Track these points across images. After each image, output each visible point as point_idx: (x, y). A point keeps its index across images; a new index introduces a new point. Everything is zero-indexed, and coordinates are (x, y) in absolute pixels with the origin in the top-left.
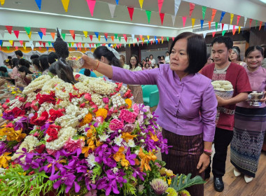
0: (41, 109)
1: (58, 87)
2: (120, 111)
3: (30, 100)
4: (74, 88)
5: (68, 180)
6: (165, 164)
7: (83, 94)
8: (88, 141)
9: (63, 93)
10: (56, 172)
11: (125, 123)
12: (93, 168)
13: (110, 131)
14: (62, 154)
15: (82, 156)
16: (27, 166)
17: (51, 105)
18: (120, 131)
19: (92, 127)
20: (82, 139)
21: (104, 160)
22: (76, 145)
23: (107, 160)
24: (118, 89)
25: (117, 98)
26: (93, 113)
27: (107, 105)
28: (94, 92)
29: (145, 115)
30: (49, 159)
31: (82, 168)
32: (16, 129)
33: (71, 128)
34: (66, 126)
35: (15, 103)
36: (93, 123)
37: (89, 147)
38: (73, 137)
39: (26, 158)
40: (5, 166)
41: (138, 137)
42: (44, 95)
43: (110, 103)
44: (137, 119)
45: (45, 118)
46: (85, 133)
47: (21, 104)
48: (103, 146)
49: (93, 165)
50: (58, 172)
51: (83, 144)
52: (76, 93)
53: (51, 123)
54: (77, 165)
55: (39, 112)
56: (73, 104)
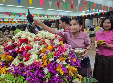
0: (21, 46)
1: (29, 36)
2: (58, 47)
3: (16, 42)
4: (36, 36)
5: (35, 80)
6: (78, 72)
7: (41, 39)
8: (44, 61)
9: (31, 39)
10: (29, 76)
11: (61, 53)
12: (46, 75)
13: (54, 56)
14: (32, 67)
15: (41, 69)
16: (15, 73)
17: (26, 44)
18: (59, 56)
19: (46, 54)
20: (41, 60)
21: (52, 71)
22: (39, 63)
23: (53, 70)
24: (56, 37)
25: (57, 41)
26: (46, 48)
27: (52, 44)
28: (46, 38)
29: (70, 49)
30: (25, 70)
31: (41, 75)
32: (10, 55)
33: (35, 55)
34: (33, 54)
35: (9, 43)
36: (46, 52)
37: (44, 64)
38: (37, 59)
39: (15, 69)
41: (67, 59)
42: (22, 40)
43: (53, 43)
44: (66, 51)
45: (23, 50)
46: (42, 58)
47: (12, 44)
48: (51, 64)
49: (46, 73)
50: (30, 77)
51: (41, 63)
52: (37, 38)
53: (26, 52)
54: (39, 73)
55: (20, 47)
56: (36, 43)
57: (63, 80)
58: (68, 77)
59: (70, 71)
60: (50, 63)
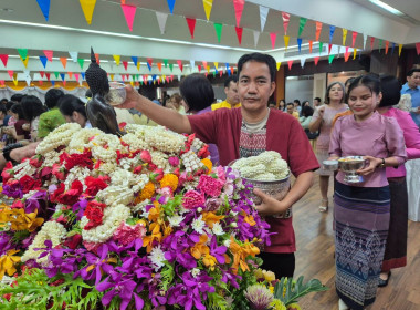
0: (70, 177)
1: (96, 141)
2: (197, 179)
3: (48, 163)
4: (122, 143)
5: (126, 290)
7: (138, 152)
8: (150, 227)
9: (106, 151)
10: (103, 278)
11: (207, 196)
13: (184, 210)
14: (111, 249)
15: (143, 252)
17: (87, 172)
18: (200, 209)
19: (157, 204)
20: (142, 223)
21: (179, 256)
22: (134, 233)
23: (184, 255)
24: (188, 144)
25: (192, 157)
26: (157, 181)
27: (176, 169)
28: (155, 149)
29: (234, 183)
30: (90, 257)
31: (144, 272)
33: (122, 206)
34: (115, 203)
35: (23, 169)
36: (158, 197)
37: (153, 236)
38: (127, 220)
40: (10, 272)
41: (226, 219)
42: (73, 155)
43: (179, 166)
44: (222, 191)
45: (77, 191)
46: (146, 214)
47: (34, 170)
48: (177, 234)
49: (160, 265)
50: (107, 279)
51: (143, 232)
52: (126, 150)
53: (89, 199)
54: (136, 266)
55: (67, 183)
56: (122, 167)
57: (214, 288)
58: (229, 276)
59: (235, 256)
60: (173, 233)
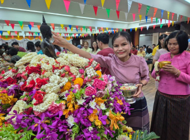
0: (30, 78)
1: (43, 60)
2: (93, 80)
3: (20, 71)
4: (56, 62)
5: (52, 138)
6: (126, 123)
7: (63, 67)
8: (68, 104)
9: (47, 66)
10: (42, 131)
11: (98, 90)
12: (72, 128)
13: (86, 96)
14: (47, 116)
15: (63, 117)
16: (17, 126)
17: (38, 76)
18: (94, 96)
19: (71, 93)
20: (63, 102)
21: (82, 120)
22: (59, 108)
23: (84, 120)
24: (90, 63)
25: (91, 70)
26: (72, 81)
27: (82, 75)
28: (72, 65)
29: (112, 83)
30: (36, 119)
31: (63, 128)
32: (9, 94)
33: (53, 94)
34: (50, 92)
35: (9, 74)
36: (72, 90)
37: (69, 109)
38: (56, 101)
39: (17, 119)
41: (107, 101)
42: (32, 67)
43: (84, 74)
44: (106, 87)
45: (32, 85)
46: (66, 98)
47: (14, 75)
48: (81, 109)
49: (72, 125)
51: (64, 107)
52: (58, 65)
53: (38, 90)
54: (59, 125)
55: (28, 81)
56: (55, 74)
57: (100, 137)
58: (108, 131)
59: (112, 120)
60: (79, 108)
